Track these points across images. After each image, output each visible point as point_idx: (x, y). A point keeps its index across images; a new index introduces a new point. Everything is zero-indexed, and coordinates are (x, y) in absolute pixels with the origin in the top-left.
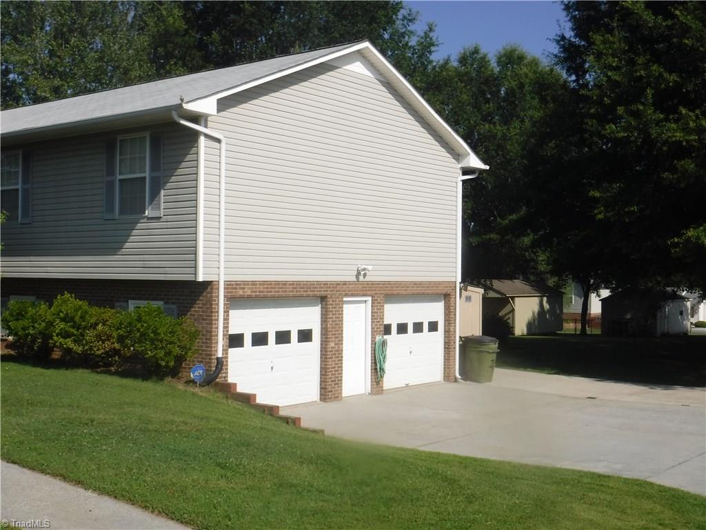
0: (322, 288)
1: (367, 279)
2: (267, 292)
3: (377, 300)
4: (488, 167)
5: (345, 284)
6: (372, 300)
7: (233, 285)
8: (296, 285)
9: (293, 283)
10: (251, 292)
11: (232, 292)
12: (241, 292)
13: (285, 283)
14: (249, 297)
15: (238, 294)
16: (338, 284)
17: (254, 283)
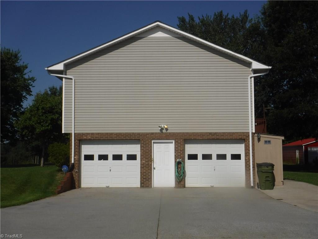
0: (136, 136)
1: (168, 131)
2: (100, 137)
3: (178, 142)
4: (270, 67)
5: (152, 134)
6: (175, 142)
7: (81, 135)
8: (118, 135)
9: (116, 134)
10: (91, 137)
11: (80, 137)
12: (85, 138)
13: (112, 134)
14: (90, 140)
15: (84, 138)
16: (148, 134)
17: (92, 134)
